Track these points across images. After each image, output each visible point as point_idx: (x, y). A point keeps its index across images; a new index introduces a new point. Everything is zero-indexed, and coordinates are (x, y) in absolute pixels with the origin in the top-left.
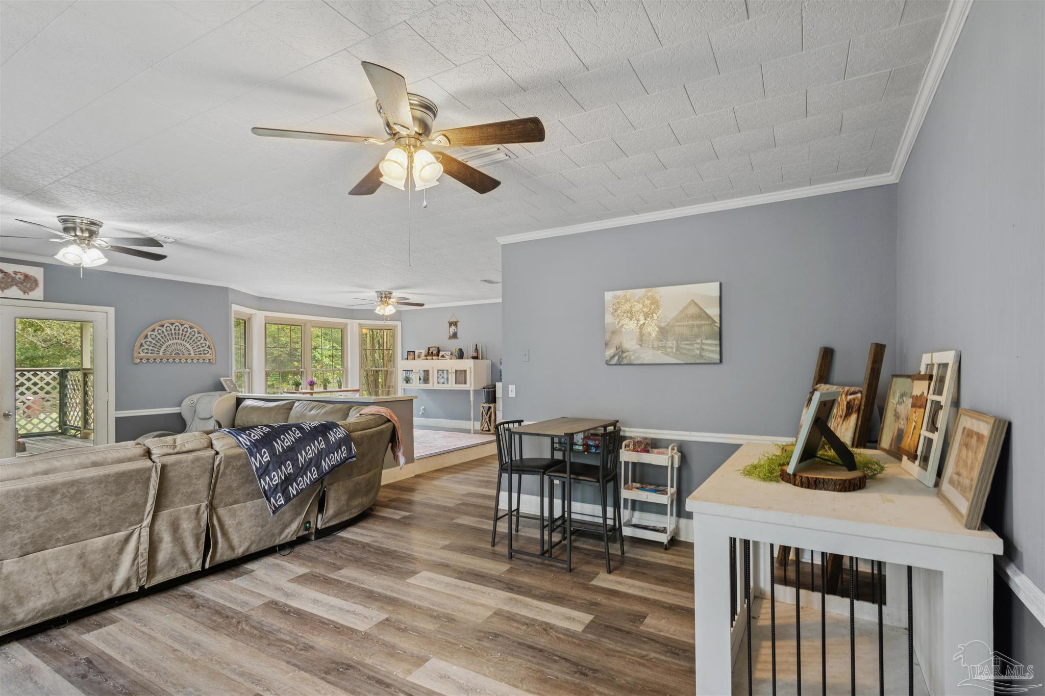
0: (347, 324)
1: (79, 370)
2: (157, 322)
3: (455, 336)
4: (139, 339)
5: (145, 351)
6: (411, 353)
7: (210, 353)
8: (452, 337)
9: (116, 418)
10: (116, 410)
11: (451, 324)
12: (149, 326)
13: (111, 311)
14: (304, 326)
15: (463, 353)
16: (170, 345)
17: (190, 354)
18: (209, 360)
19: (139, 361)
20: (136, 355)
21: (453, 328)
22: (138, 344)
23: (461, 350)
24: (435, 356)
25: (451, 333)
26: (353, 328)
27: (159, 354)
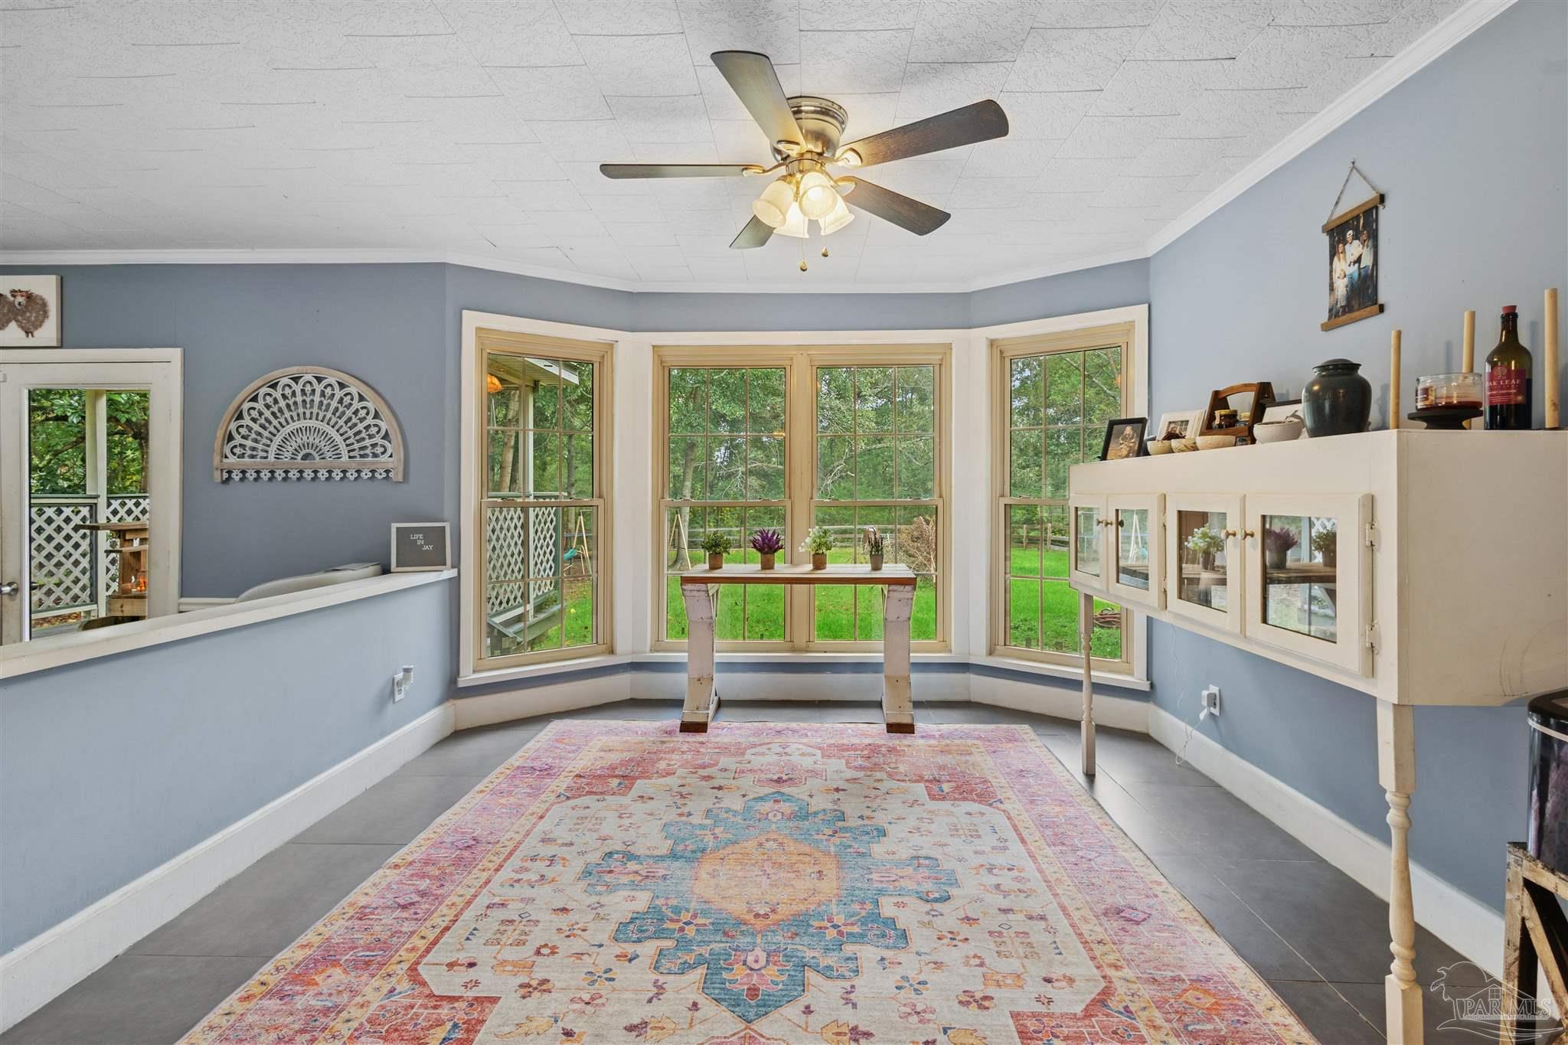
3: (1362, 297)
5: (237, 451)
8: (1348, 308)
17: (339, 456)
21: (1354, 250)
25: (1341, 287)
27: (266, 458)
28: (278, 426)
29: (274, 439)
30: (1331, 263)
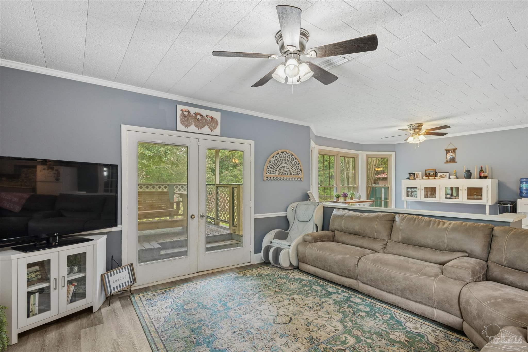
0: (358, 154)
1: (214, 185)
2: (274, 152)
3: (453, 160)
4: (266, 163)
5: (269, 172)
6: (412, 174)
7: (301, 173)
8: (450, 161)
9: (255, 219)
10: (255, 214)
11: (448, 151)
12: (271, 154)
13: (253, 143)
14: (337, 156)
15: (471, 173)
16: (281, 168)
17: (291, 174)
18: (300, 178)
19: (266, 179)
20: (265, 174)
21: (451, 154)
22: (266, 167)
23: (468, 171)
24: (432, 176)
25: (448, 158)
26: (362, 156)
27: (276, 174)
28: (278, 165)
29: (278, 169)
30: (446, 155)
